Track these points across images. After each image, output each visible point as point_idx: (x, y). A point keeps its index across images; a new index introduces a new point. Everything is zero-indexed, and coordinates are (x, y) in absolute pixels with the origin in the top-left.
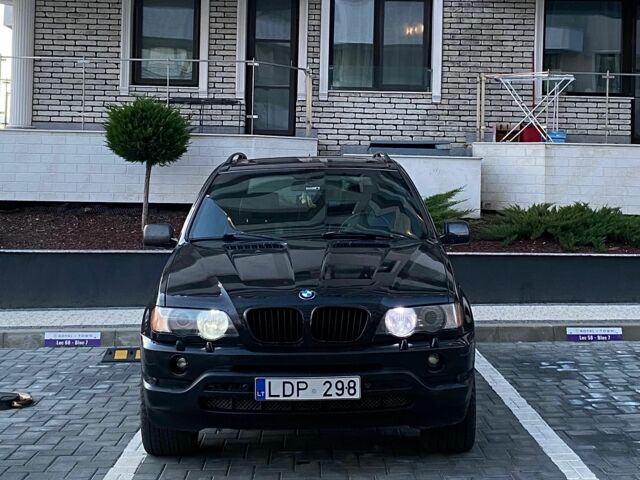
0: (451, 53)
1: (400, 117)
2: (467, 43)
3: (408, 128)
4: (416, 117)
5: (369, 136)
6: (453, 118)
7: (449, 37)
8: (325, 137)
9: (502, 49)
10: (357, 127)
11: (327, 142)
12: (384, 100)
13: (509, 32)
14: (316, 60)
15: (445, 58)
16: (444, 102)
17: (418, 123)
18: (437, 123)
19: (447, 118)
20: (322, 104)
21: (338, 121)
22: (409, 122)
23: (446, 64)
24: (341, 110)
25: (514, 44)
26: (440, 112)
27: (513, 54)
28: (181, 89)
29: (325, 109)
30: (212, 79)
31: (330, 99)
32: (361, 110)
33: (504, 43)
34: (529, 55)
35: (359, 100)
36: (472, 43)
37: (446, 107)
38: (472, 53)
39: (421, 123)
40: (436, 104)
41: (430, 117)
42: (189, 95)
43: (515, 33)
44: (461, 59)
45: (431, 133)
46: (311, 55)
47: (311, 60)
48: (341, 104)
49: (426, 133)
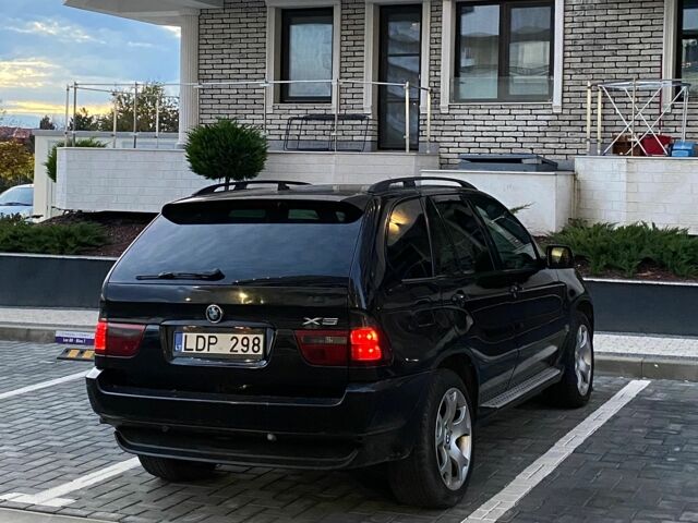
0: (573, 60)
1: (520, 129)
2: (590, 48)
3: (529, 140)
4: (536, 129)
5: (490, 149)
6: (575, 129)
7: (570, 42)
8: (446, 150)
9: (628, 52)
10: (477, 139)
11: (449, 156)
12: (503, 112)
13: (635, 35)
14: (437, 73)
15: (567, 66)
16: (565, 112)
17: (538, 134)
18: (558, 134)
19: (568, 129)
20: (444, 117)
21: (459, 134)
22: (530, 134)
23: (567, 72)
24: (462, 123)
25: (641, 47)
26: (560, 123)
27: (640, 58)
28: (318, 106)
29: (446, 123)
30: (344, 96)
31: (452, 112)
32: (482, 123)
33: (630, 47)
34: (658, 58)
35: (479, 112)
36: (596, 48)
37: (567, 118)
38: (595, 59)
39: (541, 134)
40: (557, 115)
41: (551, 129)
42: (323, 112)
43: (641, 35)
44: (582, 66)
45: (552, 146)
46: (433, 68)
47: (433, 73)
48: (461, 117)
49: (546, 146)
